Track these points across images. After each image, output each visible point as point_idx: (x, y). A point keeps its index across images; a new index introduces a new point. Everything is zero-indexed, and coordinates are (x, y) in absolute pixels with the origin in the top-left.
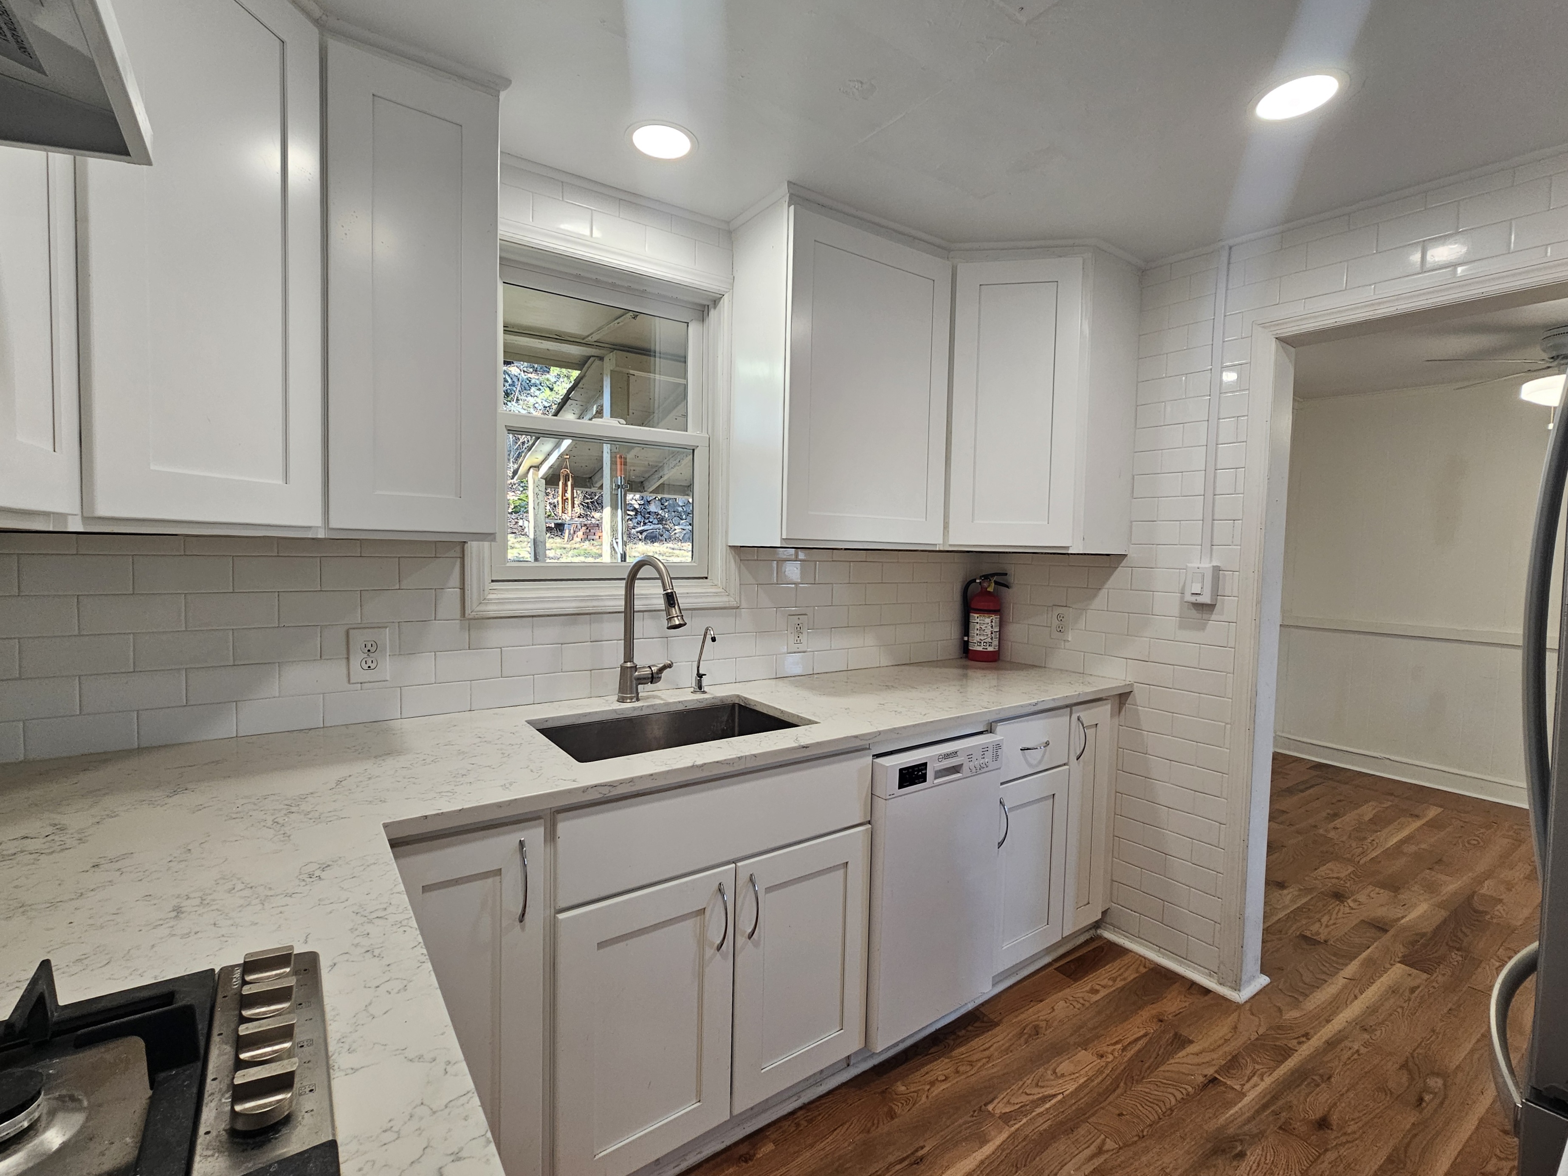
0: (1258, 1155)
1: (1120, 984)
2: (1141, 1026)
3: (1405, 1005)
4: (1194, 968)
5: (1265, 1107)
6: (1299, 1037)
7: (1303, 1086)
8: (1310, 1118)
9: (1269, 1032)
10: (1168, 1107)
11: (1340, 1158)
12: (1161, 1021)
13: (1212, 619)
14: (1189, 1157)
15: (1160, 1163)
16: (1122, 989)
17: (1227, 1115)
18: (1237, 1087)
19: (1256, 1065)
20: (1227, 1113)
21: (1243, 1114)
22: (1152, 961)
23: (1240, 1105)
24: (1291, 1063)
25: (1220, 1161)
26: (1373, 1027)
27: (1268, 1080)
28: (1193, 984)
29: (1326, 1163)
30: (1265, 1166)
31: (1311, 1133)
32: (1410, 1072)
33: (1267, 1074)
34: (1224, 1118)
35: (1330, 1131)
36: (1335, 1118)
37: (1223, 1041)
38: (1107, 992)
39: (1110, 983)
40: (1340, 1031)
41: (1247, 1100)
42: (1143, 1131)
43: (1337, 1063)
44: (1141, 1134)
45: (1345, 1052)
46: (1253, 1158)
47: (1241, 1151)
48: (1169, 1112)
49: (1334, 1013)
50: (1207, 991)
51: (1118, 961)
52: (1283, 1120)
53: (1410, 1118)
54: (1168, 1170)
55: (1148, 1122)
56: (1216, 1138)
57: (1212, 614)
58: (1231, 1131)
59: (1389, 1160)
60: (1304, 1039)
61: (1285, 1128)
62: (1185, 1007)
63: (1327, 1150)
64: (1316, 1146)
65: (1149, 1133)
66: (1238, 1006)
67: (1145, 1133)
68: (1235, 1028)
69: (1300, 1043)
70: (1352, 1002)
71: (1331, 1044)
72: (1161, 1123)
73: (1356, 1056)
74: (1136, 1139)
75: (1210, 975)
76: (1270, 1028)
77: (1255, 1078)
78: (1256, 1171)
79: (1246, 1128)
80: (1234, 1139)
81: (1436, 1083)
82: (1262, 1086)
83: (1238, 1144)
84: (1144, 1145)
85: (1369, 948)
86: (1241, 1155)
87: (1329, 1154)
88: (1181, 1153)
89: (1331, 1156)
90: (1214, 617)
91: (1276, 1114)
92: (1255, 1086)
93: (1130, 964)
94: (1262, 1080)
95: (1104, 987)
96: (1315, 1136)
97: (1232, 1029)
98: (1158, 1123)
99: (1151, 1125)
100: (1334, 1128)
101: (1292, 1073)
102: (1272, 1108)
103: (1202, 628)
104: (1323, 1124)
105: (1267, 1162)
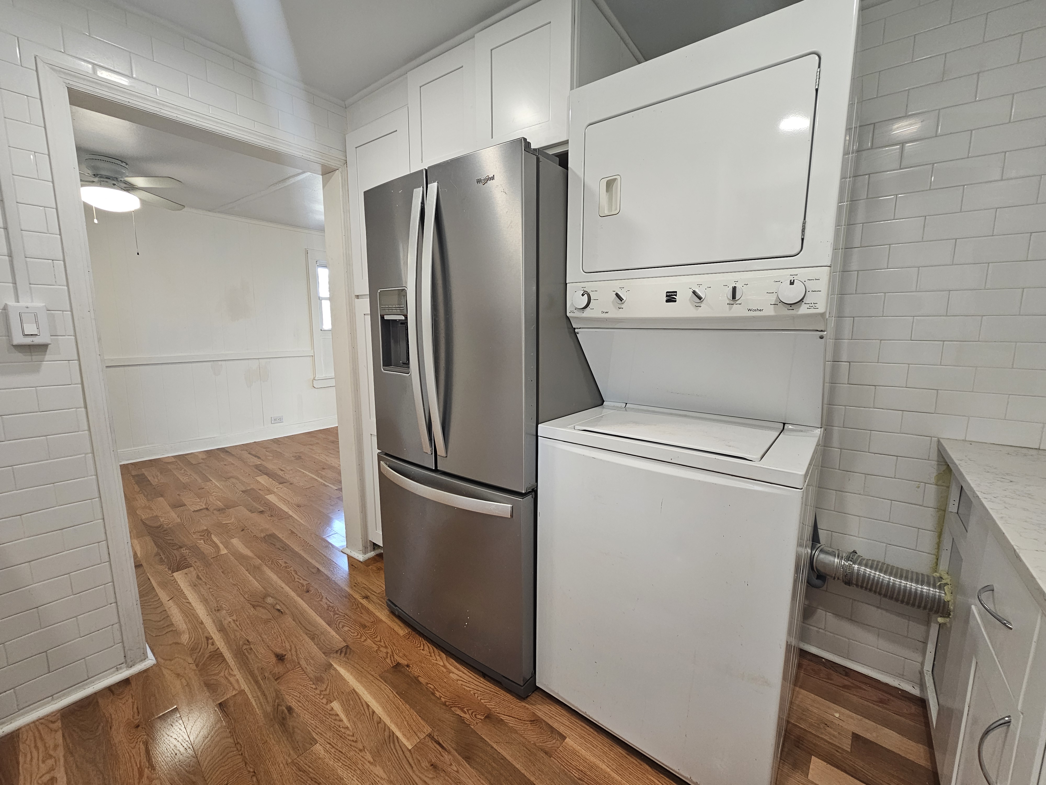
0: (292, 699)
1: (60, 752)
2: (132, 745)
3: (208, 586)
4: (99, 679)
5: (257, 682)
6: (207, 643)
7: (249, 656)
8: (274, 662)
9: (194, 657)
10: (234, 745)
11: (306, 660)
12: (138, 726)
13: (46, 360)
14: (282, 742)
15: (281, 765)
16: (69, 751)
17: (256, 707)
18: (234, 693)
19: (220, 675)
20: (253, 706)
21: (258, 697)
22: (52, 713)
23: (250, 696)
24: (228, 655)
25: (291, 724)
26: (218, 605)
27: (236, 672)
28: (110, 689)
29: (307, 667)
30: (301, 698)
31: (284, 666)
32: (258, 606)
33: (230, 671)
34: (257, 710)
35: (286, 656)
36: (279, 651)
37: (186, 688)
38: (62, 769)
39: (50, 762)
40: (214, 622)
41: (247, 690)
42: (249, 772)
43: (239, 633)
44: (252, 774)
45: (231, 626)
46: (294, 703)
47: (287, 708)
48: (238, 746)
49: (196, 617)
50: (126, 682)
51: (21, 746)
52: (270, 676)
53: (288, 621)
54: (290, 761)
55: (242, 765)
56: (272, 720)
57: (45, 355)
58: (269, 709)
59: (313, 639)
60: (210, 641)
61: (278, 678)
62: (133, 703)
63: (299, 663)
64: (295, 667)
65: (252, 766)
66: (157, 665)
67: (252, 770)
68: (178, 675)
69: (213, 644)
70: (192, 606)
71: (222, 629)
72: (247, 755)
73: (238, 623)
74: (254, 779)
75: (117, 670)
76: (191, 655)
77: (232, 679)
78: (302, 704)
79: (270, 699)
80: (276, 708)
81: (270, 600)
82: (239, 676)
83: (280, 708)
84: (262, 774)
85: (149, 579)
86: (290, 709)
87: (301, 663)
88: (277, 748)
89: (303, 663)
90: (47, 357)
91: (264, 678)
92: (237, 681)
93: (37, 734)
94: (235, 676)
95: (52, 769)
96: (287, 665)
97: (178, 678)
98: (245, 757)
99: (246, 763)
100: (284, 653)
101: (236, 657)
102: (259, 678)
103: (36, 370)
104: (280, 658)
105: (298, 696)
